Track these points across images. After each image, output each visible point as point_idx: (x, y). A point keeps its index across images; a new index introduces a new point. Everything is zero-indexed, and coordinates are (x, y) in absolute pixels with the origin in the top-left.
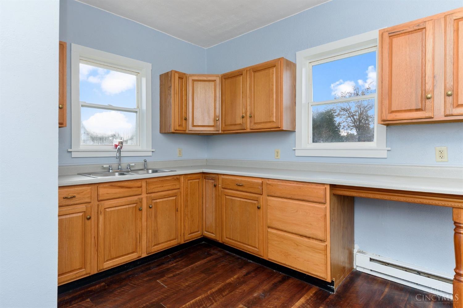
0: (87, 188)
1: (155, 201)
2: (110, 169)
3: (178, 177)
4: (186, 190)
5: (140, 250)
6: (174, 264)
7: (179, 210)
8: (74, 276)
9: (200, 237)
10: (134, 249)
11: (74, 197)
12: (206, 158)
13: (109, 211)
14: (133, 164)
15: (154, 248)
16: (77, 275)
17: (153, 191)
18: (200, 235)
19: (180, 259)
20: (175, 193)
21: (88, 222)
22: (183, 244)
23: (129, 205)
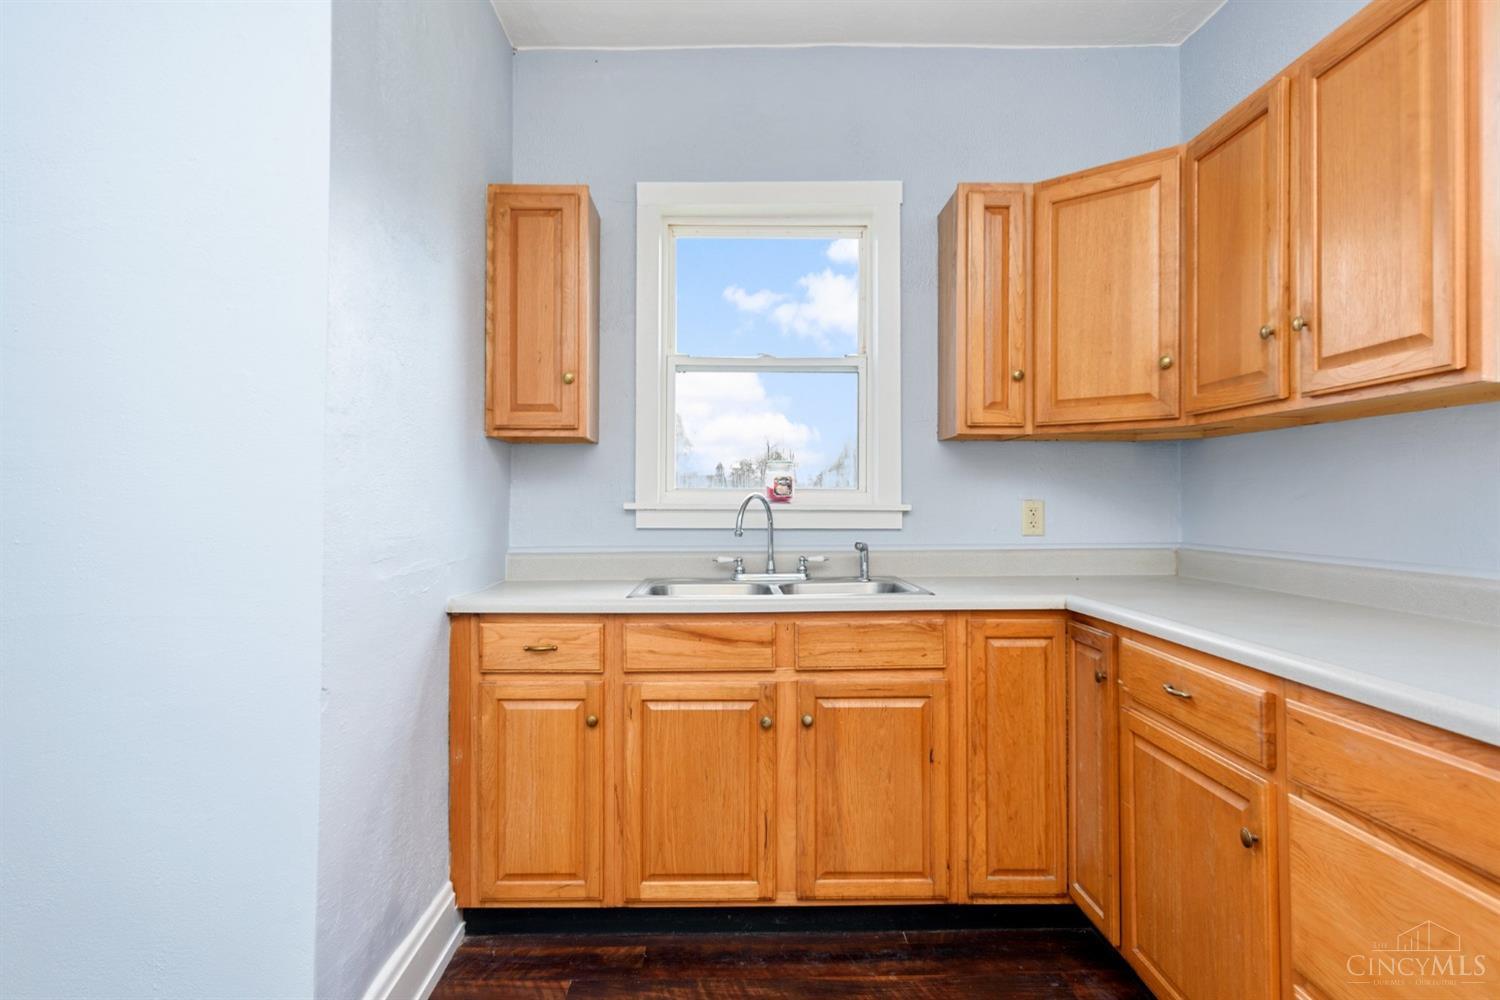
0: (590, 625)
1: (827, 704)
2: (736, 571)
3: (938, 620)
4: (974, 679)
5: (770, 875)
6: (893, 978)
7: (940, 755)
8: (554, 894)
9: (1055, 902)
10: (746, 865)
11: (554, 650)
12: (1174, 547)
13: (657, 711)
14: (820, 558)
15: (824, 886)
16: (564, 894)
17: (822, 663)
18: (1054, 890)
19: (931, 964)
20: (922, 685)
21: (594, 735)
22: (965, 907)
23: (726, 703)
